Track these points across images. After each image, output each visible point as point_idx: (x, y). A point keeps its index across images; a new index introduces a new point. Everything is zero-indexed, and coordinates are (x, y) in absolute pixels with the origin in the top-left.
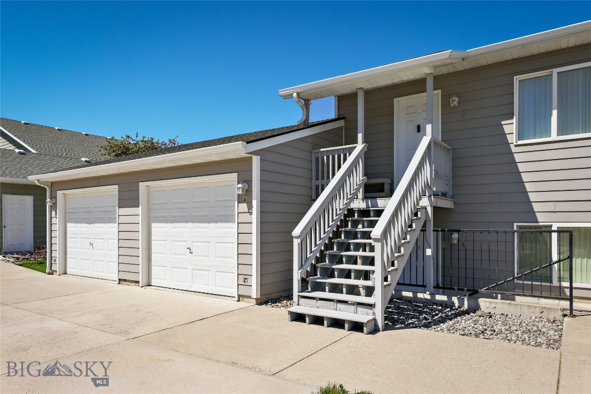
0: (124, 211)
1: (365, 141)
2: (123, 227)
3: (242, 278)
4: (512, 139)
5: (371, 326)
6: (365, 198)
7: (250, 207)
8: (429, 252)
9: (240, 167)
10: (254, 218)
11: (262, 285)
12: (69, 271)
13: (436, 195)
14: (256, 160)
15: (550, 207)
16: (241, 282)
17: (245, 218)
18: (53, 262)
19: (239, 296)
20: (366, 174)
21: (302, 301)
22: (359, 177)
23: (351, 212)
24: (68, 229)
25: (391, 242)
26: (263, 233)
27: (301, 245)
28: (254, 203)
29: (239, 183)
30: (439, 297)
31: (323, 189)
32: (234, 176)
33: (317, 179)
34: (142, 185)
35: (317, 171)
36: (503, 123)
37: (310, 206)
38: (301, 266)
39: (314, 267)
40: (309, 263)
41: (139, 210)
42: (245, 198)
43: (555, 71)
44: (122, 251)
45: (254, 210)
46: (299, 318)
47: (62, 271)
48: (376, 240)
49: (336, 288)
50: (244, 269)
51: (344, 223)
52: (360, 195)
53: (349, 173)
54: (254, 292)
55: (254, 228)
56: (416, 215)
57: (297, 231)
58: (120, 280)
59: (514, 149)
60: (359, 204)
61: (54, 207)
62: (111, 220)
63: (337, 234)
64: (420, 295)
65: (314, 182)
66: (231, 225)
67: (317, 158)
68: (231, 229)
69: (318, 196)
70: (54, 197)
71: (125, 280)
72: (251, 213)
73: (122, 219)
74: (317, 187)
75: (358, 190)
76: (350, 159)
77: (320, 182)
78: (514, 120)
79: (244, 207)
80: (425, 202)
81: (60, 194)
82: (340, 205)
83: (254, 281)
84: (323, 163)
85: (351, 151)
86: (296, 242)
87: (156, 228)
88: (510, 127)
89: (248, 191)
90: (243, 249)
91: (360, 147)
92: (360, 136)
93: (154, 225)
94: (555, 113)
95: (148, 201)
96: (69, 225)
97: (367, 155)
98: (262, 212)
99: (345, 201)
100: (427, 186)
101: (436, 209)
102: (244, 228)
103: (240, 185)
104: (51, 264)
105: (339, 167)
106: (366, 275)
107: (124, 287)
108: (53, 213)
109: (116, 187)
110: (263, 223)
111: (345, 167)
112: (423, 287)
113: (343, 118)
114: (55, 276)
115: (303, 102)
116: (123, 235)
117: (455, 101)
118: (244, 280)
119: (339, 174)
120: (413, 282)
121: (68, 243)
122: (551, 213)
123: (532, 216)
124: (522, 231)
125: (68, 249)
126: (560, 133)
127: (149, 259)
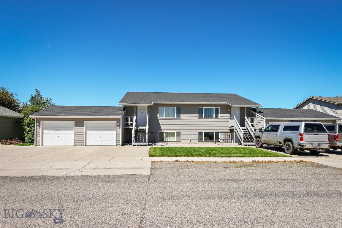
0: (77, 128)
2: (76, 132)
4: (158, 117)
7: (120, 128)
9: (118, 120)
10: (121, 130)
12: (44, 145)
14: (121, 119)
16: (117, 142)
17: (119, 130)
19: (117, 145)
24: (44, 132)
32: (116, 122)
33: (125, 122)
34: (85, 122)
41: (84, 128)
43: (164, 107)
44: (76, 138)
46: (134, 145)
47: (41, 145)
48: (147, 133)
50: (118, 140)
54: (121, 144)
55: (121, 132)
58: (75, 145)
59: (159, 119)
61: (39, 126)
66: (114, 131)
67: (125, 118)
70: (39, 122)
71: (77, 145)
73: (76, 130)
79: (118, 128)
81: (41, 121)
83: (121, 142)
85: (133, 117)
88: (158, 115)
89: (119, 125)
90: (118, 136)
91: (135, 117)
92: (135, 115)
93: (87, 131)
94: (164, 113)
95: (86, 125)
102: (118, 132)
104: (36, 143)
107: (77, 147)
109: (74, 121)
113: (126, 108)
114: (38, 147)
116: (76, 134)
121: (44, 136)
122: (164, 130)
123: (161, 130)
124: (160, 133)
125: (44, 138)
126: (165, 117)
127: (86, 139)
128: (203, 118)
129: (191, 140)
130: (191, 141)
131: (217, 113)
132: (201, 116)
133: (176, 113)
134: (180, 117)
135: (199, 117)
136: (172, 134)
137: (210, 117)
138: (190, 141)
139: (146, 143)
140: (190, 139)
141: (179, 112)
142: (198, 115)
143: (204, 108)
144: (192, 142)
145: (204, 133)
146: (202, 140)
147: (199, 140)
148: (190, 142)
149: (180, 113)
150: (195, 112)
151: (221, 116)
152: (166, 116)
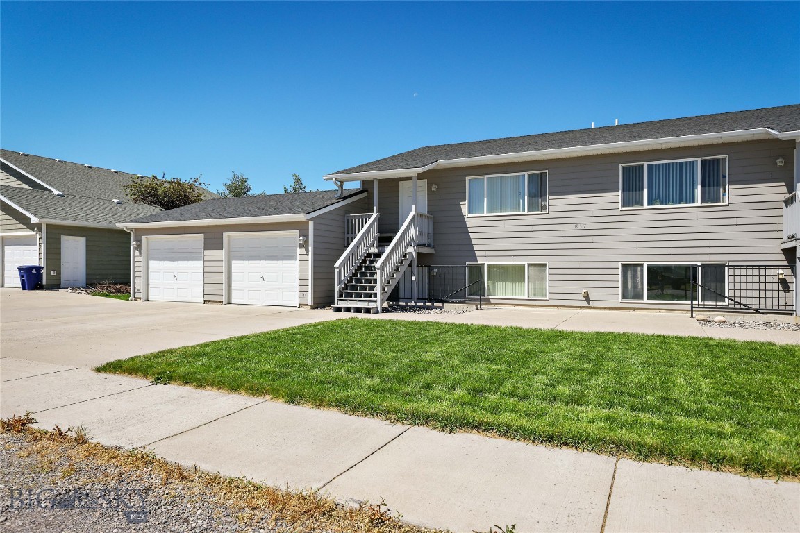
0: (208, 252)
1: (378, 211)
2: (207, 264)
3: (301, 294)
4: (465, 213)
5: (375, 310)
6: (379, 246)
7: (307, 251)
8: (414, 278)
9: (301, 227)
10: (310, 257)
11: (315, 298)
12: (150, 298)
13: (419, 245)
14: (311, 224)
15: (483, 253)
16: (301, 296)
17: (305, 257)
18: (136, 291)
19: (300, 305)
20: (379, 231)
21: (340, 302)
22: (374, 233)
23: (369, 255)
24: (150, 266)
25: (387, 271)
26: (315, 267)
27: (339, 272)
28: (310, 249)
29: (300, 236)
30: (419, 304)
31: (352, 241)
32: (297, 232)
33: (348, 233)
34: (225, 235)
35: (348, 228)
36: (461, 203)
37: (343, 251)
38: (339, 284)
39: (346, 285)
40: (343, 282)
41: (223, 252)
42: (304, 245)
43: (486, 176)
44: (207, 281)
45: (310, 253)
47: (145, 298)
48: (378, 269)
49: (359, 295)
50: (303, 289)
51: (364, 261)
52: (375, 245)
53: (368, 231)
54: (310, 302)
55: (310, 264)
56: (405, 256)
57: (337, 265)
58: (205, 301)
59: (466, 219)
60: (374, 250)
61: (139, 248)
62: (198, 259)
63: (360, 268)
64: (409, 304)
65: (346, 236)
66: (293, 262)
67: (348, 220)
68: (294, 265)
69: (349, 245)
70: (139, 241)
71: (209, 301)
72: (308, 255)
73: (206, 258)
74: (348, 238)
75: (373, 241)
76: (369, 222)
77: (350, 236)
78: (466, 202)
79: (303, 251)
80: (411, 249)
81: (143, 238)
82: (362, 250)
83: (310, 295)
84: (352, 222)
85: (370, 217)
86: (336, 271)
87: (235, 264)
88: (464, 206)
89: (306, 242)
90: (302, 276)
91: (375, 215)
92: (375, 208)
93: (233, 262)
94: (485, 199)
95: (229, 245)
96: (151, 262)
97: (380, 221)
98: (315, 254)
99: (365, 248)
100: (412, 240)
101: (419, 254)
102: (302, 264)
103: (301, 238)
104: (135, 293)
105: (362, 227)
106: (372, 288)
107: (209, 305)
108: (137, 253)
109: (203, 235)
110: (315, 261)
111: (366, 227)
112: (411, 299)
113: (367, 191)
114: (139, 302)
115: (339, 183)
116: (207, 269)
117: (434, 188)
118: (302, 294)
119: (362, 231)
120: (406, 297)
121: (151, 275)
122: (485, 258)
123: (474, 258)
124: (470, 267)
125: (150, 281)
126: (488, 212)
127: (230, 286)
128: (645, 206)
129: (591, 297)
130: (588, 301)
131: (713, 181)
132: (631, 199)
133: (529, 196)
134: (543, 208)
135: (623, 205)
136: (515, 274)
137: (681, 201)
138: (587, 298)
139: (375, 301)
140: (584, 291)
141: (538, 192)
142: (618, 196)
143: (646, 164)
144: (592, 304)
145: (649, 268)
146: (641, 297)
147: (624, 297)
148: (585, 304)
149: (543, 195)
150: (605, 187)
151: (733, 193)
152: (490, 210)
